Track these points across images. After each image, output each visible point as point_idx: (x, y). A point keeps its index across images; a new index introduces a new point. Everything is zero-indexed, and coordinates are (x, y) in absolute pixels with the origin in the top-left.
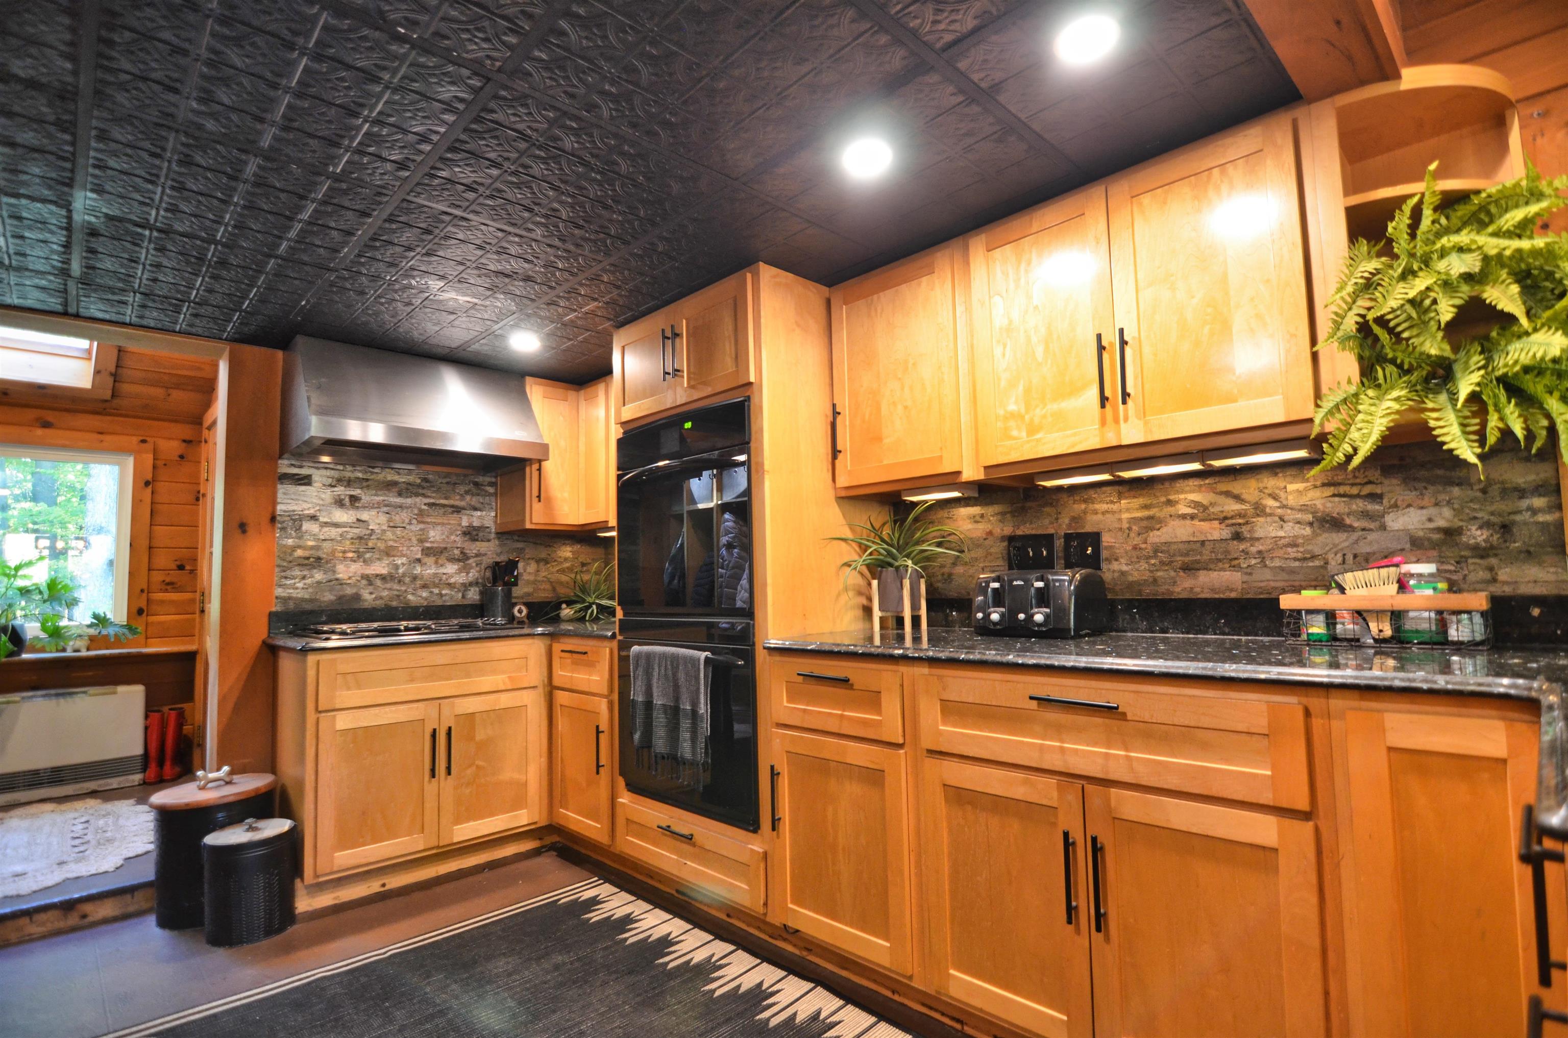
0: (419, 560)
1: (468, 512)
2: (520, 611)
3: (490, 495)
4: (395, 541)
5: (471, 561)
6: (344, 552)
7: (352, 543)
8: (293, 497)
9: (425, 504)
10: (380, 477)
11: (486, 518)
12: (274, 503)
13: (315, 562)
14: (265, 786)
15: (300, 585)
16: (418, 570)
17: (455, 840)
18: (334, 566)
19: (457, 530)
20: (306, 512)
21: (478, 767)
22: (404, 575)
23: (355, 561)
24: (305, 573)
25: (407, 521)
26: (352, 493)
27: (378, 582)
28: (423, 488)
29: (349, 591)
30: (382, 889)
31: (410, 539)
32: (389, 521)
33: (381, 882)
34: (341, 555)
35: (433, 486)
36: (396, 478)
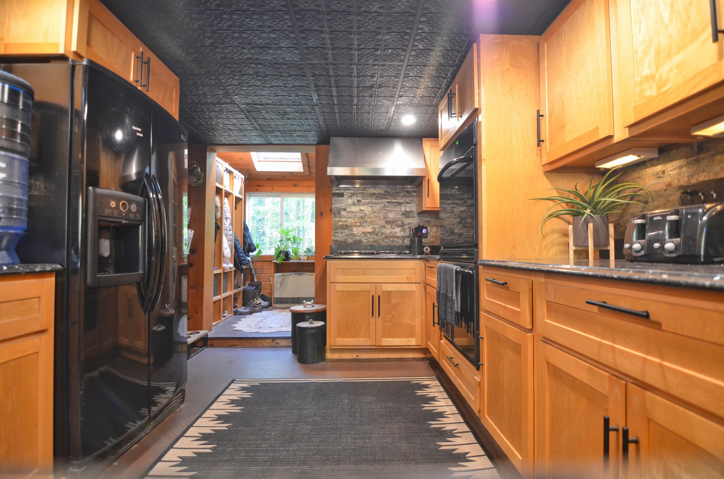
0: (384, 226)
1: (404, 205)
2: (427, 250)
3: (415, 196)
4: (375, 218)
5: (406, 226)
6: (356, 223)
7: (358, 219)
8: (337, 201)
9: (386, 202)
10: (368, 192)
11: (412, 207)
12: (331, 204)
13: (346, 227)
14: (321, 309)
15: (341, 236)
16: (384, 230)
17: (383, 345)
18: (352, 229)
19: (400, 213)
20: (342, 207)
21: (393, 315)
22: (378, 232)
23: (359, 227)
24: (342, 231)
25: (379, 209)
26: (358, 199)
27: (368, 235)
28: (386, 195)
29: (358, 238)
30: (357, 358)
31: (380, 217)
32: (372, 210)
33: (357, 355)
34: (354, 224)
35: (389, 194)
36: (375, 192)
